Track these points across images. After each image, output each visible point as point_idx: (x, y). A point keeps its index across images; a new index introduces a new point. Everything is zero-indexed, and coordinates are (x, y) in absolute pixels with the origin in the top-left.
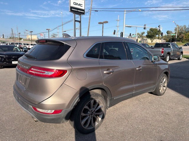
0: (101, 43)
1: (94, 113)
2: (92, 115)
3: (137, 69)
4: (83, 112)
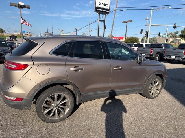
0: (72, 42)
1: (59, 105)
2: (56, 107)
3: (114, 68)
4: (45, 103)
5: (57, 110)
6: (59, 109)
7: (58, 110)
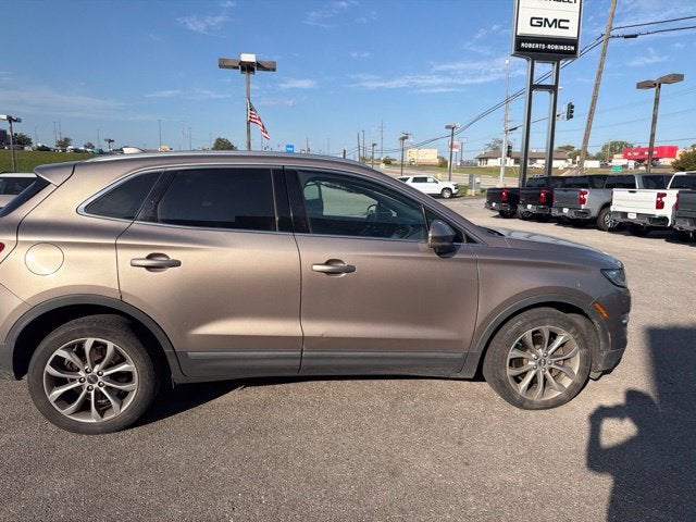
0: (160, 173)
1: (100, 379)
2: (91, 382)
3: (315, 267)
4: (51, 364)
5: (93, 393)
6: (102, 389)
7: (99, 394)
